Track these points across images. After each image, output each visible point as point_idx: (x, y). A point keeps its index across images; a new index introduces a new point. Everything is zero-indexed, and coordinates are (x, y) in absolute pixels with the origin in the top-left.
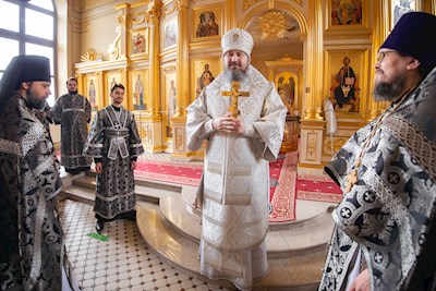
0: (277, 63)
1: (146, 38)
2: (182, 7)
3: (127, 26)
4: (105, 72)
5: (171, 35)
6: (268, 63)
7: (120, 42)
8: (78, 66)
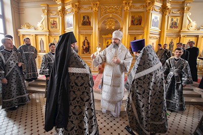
0: (107, 36)
1: (58, 22)
2: (76, 11)
3: (47, 15)
4: (36, 35)
5: (70, 23)
6: (103, 36)
7: (44, 22)
8: (19, 30)
